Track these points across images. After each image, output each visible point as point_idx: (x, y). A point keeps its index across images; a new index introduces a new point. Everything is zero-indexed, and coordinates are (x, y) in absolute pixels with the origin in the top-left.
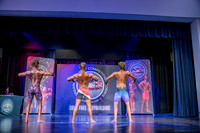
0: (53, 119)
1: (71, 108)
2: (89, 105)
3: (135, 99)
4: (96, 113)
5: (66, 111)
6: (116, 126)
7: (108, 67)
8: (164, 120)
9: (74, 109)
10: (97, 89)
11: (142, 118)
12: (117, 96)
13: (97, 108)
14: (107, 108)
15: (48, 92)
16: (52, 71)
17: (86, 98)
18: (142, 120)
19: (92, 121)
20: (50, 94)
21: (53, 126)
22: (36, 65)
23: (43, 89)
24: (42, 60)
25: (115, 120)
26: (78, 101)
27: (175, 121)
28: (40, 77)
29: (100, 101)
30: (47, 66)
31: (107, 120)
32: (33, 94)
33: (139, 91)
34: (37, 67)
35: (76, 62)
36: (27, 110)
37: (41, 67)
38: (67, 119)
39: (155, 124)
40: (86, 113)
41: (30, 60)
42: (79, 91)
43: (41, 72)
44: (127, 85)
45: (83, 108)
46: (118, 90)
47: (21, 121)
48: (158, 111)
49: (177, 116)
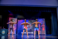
0: (17, 36)
1: (22, 33)
2: (27, 32)
3: (40, 30)
4: (29, 34)
5: (20, 34)
6: (35, 38)
7: (32, 21)
8: (49, 37)
9: (23, 33)
10: (29, 27)
11: (42, 36)
13: (29, 33)
14: (32, 33)
15: (15, 28)
16: (16, 22)
17: (26, 30)
19: (28, 37)
20: (16, 29)
21: (17, 38)
22: (12, 20)
23: (14, 27)
24: (13, 19)
25: (35, 36)
27: (52, 37)
29: (30, 31)
30: (15, 21)
31: (32, 36)
32: (11, 29)
33: (41, 28)
34: (12, 21)
35: (23, 19)
37: (13, 21)
40: (26, 34)
42: (24, 28)
44: (38, 26)
45: (25, 33)
47: (7, 37)
48: (47, 34)
49: (53, 35)
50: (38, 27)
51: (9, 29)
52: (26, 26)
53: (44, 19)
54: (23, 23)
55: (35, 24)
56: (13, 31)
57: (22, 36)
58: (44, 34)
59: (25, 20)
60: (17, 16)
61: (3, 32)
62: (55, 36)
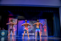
1: (23, 34)
3: (42, 31)
4: (30, 36)
5: (21, 35)
6: (36, 40)
8: (51, 38)
10: (30, 28)
12: (36, 30)
13: (30, 34)
14: (33, 34)
16: (17, 23)
17: (27, 31)
18: (44, 38)
19: (29, 38)
21: (17, 40)
22: (12, 21)
23: (14, 28)
26: (25, 32)
27: (54, 38)
28: (13, 25)
29: (31, 32)
30: (15, 21)
31: (33, 38)
32: (11, 30)
33: (43, 29)
35: (24, 20)
36: (9, 35)
37: (13, 21)
38: (21, 37)
39: (48, 39)
40: (27, 36)
41: (10, 19)
42: (25, 29)
43: (13, 23)
45: (26, 34)
46: (37, 28)
48: (49, 35)
49: (55, 37)
50: (40, 28)
51: (9, 30)
52: (27, 27)
53: (46, 20)
54: (24, 24)
55: (36, 25)
56: (13, 32)
57: (23, 38)
58: (46, 35)
59: (26, 20)
60: (17, 16)
61: (3, 33)
62: (57, 37)
